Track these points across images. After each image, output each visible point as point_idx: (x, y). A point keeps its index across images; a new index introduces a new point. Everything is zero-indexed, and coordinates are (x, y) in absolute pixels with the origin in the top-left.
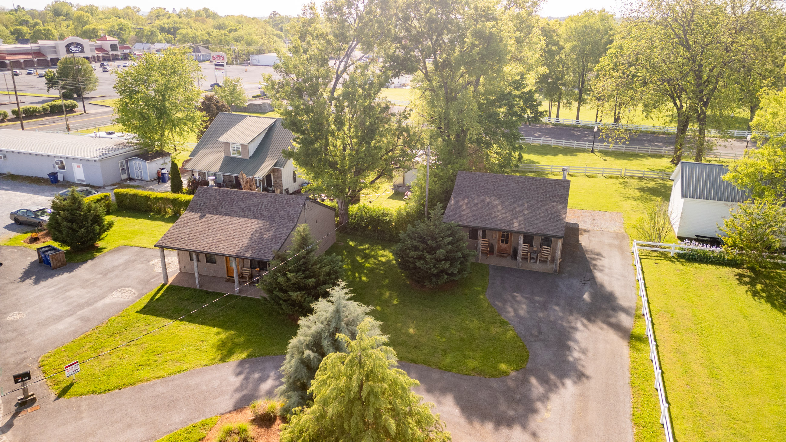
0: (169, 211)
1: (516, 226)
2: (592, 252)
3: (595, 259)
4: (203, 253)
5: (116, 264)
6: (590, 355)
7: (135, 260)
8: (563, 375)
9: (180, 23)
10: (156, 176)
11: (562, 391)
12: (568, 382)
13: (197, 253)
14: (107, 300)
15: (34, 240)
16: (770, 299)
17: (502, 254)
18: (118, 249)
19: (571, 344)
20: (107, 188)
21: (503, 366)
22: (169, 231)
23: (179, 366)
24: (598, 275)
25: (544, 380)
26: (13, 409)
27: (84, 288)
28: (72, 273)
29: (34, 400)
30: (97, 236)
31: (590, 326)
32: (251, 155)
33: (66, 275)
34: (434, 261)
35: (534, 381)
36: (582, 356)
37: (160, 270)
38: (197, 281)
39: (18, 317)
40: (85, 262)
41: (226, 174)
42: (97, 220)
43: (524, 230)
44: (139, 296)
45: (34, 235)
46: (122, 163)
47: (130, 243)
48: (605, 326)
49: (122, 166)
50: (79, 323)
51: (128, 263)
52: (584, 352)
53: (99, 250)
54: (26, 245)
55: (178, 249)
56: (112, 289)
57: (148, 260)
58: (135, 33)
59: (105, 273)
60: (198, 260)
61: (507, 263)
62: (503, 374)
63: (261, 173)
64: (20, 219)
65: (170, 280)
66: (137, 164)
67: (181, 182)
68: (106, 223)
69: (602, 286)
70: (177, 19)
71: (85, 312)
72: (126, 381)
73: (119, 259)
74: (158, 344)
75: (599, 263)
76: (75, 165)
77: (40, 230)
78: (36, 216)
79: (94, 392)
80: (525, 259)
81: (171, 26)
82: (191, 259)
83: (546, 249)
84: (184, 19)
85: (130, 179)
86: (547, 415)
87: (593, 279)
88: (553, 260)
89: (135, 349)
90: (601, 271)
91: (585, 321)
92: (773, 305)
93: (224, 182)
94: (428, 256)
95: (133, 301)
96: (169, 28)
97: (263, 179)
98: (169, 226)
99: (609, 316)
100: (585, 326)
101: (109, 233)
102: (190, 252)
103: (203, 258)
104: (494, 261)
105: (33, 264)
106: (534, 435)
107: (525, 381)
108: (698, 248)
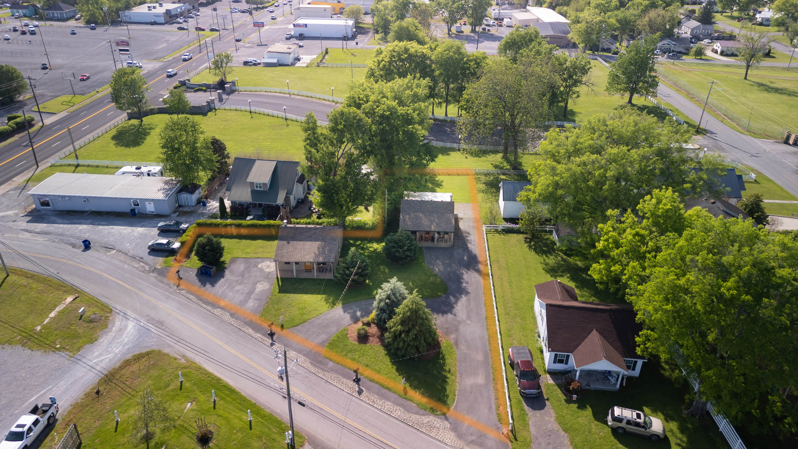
1: (433, 228)
2: (465, 232)
3: (467, 236)
6: (469, 283)
8: (461, 294)
11: (461, 299)
12: (463, 296)
14: (258, 289)
16: (535, 250)
17: (426, 240)
18: (233, 261)
19: (462, 280)
21: (439, 294)
24: (469, 246)
25: (454, 296)
28: (225, 278)
31: (469, 272)
32: (268, 188)
33: (223, 280)
35: (451, 297)
36: (467, 285)
38: (295, 274)
41: (258, 202)
43: (437, 230)
44: (271, 285)
46: (175, 198)
48: (473, 271)
50: (257, 301)
51: (247, 269)
52: (467, 283)
53: (223, 263)
61: (429, 244)
62: (440, 296)
69: (471, 252)
71: (254, 296)
75: (469, 238)
76: (147, 203)
79: (294, 326)
80: (438, 241)
83: (446, 236)
85: (180, 206)
86: (458, 308)
87: (467, 248)
88: (450, 241)
90: (470, 243)
91: (466, 270)
92: (536, 252)
99: (475, 266)
100: (466, 272)
104: (424, 244)
105: (197, 276)
106: (455, 315)
107: (448, 297)
108: (510, 226)
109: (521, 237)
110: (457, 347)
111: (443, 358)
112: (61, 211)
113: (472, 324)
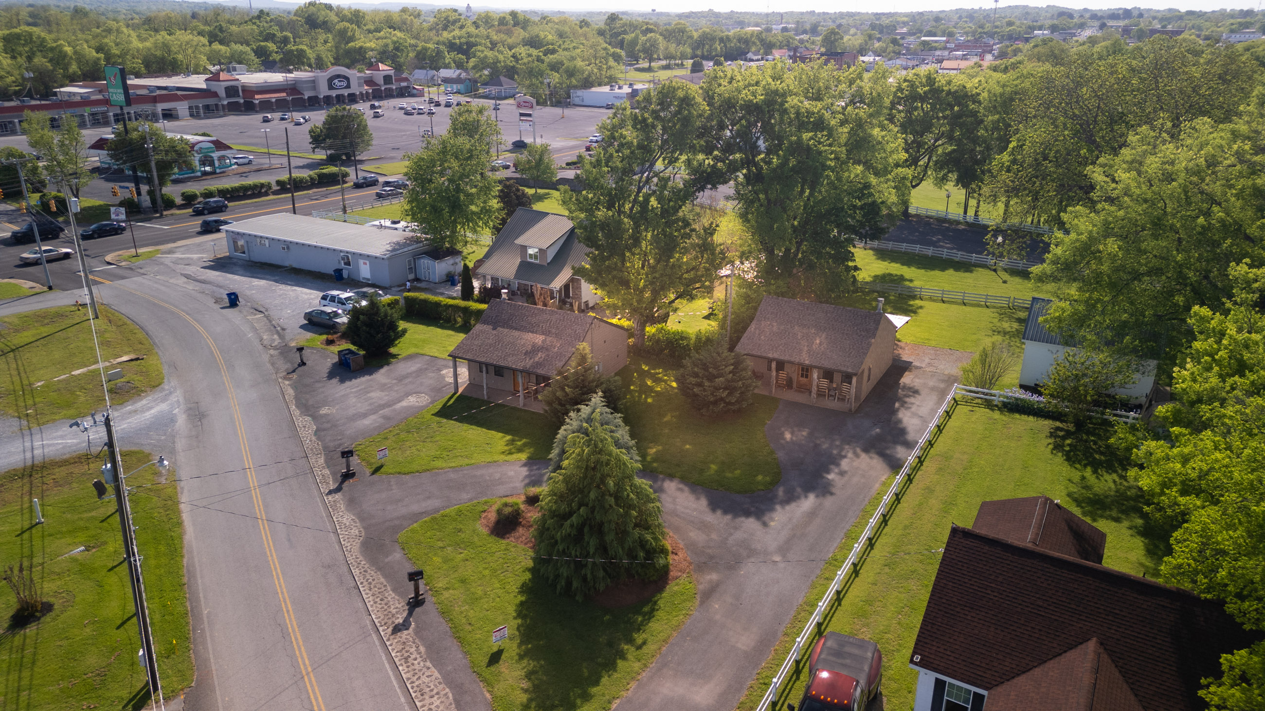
0: (459, 319)
3: (906, 395)
4: (492, 365)
5: (409, 371)
7: (426, 369)
9: (477, 36)
10: (445, 278)
12: (812, 496)
13: (487, 365)
14: (404, 403)
15: (330, 342)
18: (410, 357)
19: (832, 467)
20: (393, 289)
22: (462, 342)
23: (467, 461)
26: (340, 479)
27: (382, 391)
28: (372, 377)
29: (353, 475)
30: (391, 343)
31: (861, 455)
32: (549, 260)
33: (367, 378)
34: (712, 389)
36: (838, 478)
37: (451, 380)
38: (485, 392)
39: (329, 412)
40: (382, 367)
41: (521, 281)
42: (393, 326)
43: (820, 365)
44: (432, 402)
45: (330, 337)
46: (409, 261)
47: (421, 352)
48: (876, 456)
49: (410, 264)
50: (381, 421)
51: (420, 372)
52: (841, 474)
53: (394, 356)
54: (323, 346)
55: (469, 360)
56: (407, 395)
57: (440, 370)
58: (414, 54)
59: (401, 379)
60: (487, 372)
63: (557, 284)
64: (315, 320)
65: (460, 390)
66: (425, 262)
67: (473, 288)
68: (400, 329)
69: (898, 422)
70: (472, 30)
71: (386, 411)
72: (424, 468)
73: (412, 367)
74: (450, 443)
75: (909, 400)
76: (361, 262)
77: (335, 333)
78: (331, 318)
79: (399, 473)
80: (820, 394)
81: (463, 40)
82: (481, 371)
84: (483, 31)
85: (417, 279)
89: (430, 445)
90: (908, 408)
92: (1069, 460)
93: (518, 289)
94: (707, 384)
95: (427, 406)
96: (461, 43)
97: (561, 289)
98: (462, 336)
101: (402, 340)
102: (480, 363)
103: (492, 370)
105: (334, 365)
108: (1022, 396)
109: (1047, 424)
110: (702, 603)
111: (650, 615)
112: (256, 263)
113: (782, 565)
